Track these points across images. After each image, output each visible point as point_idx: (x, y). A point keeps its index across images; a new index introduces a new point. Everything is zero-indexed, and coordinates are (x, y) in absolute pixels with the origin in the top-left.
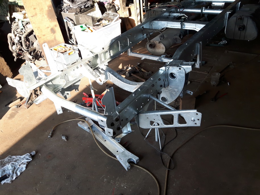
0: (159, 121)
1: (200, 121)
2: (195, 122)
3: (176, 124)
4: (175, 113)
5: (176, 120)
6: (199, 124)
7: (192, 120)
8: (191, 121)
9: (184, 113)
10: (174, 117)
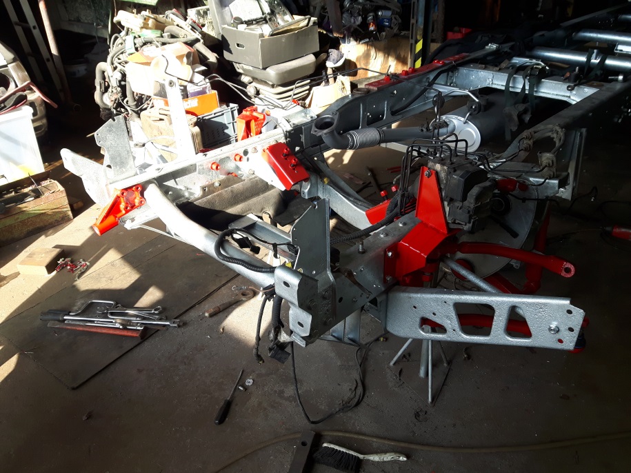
0: (450, 319)
1: (575, 334)
2: (559, 336)
3: (498, 335)
4: (501, 302)
5: (499, 322)
6: (569, 342)
7: (550, 329)
8: (548, 332)
9: (528, 304)
10: (497, 313)
